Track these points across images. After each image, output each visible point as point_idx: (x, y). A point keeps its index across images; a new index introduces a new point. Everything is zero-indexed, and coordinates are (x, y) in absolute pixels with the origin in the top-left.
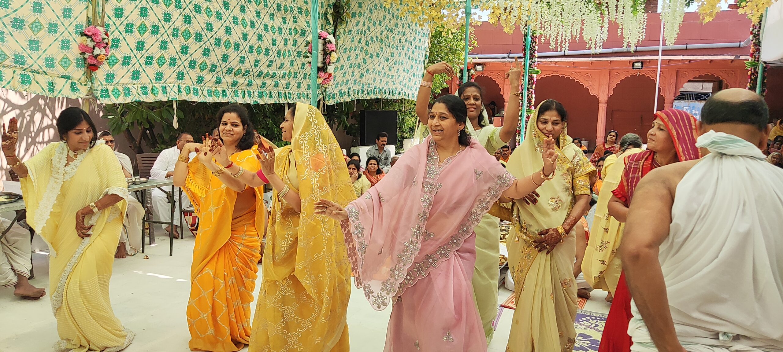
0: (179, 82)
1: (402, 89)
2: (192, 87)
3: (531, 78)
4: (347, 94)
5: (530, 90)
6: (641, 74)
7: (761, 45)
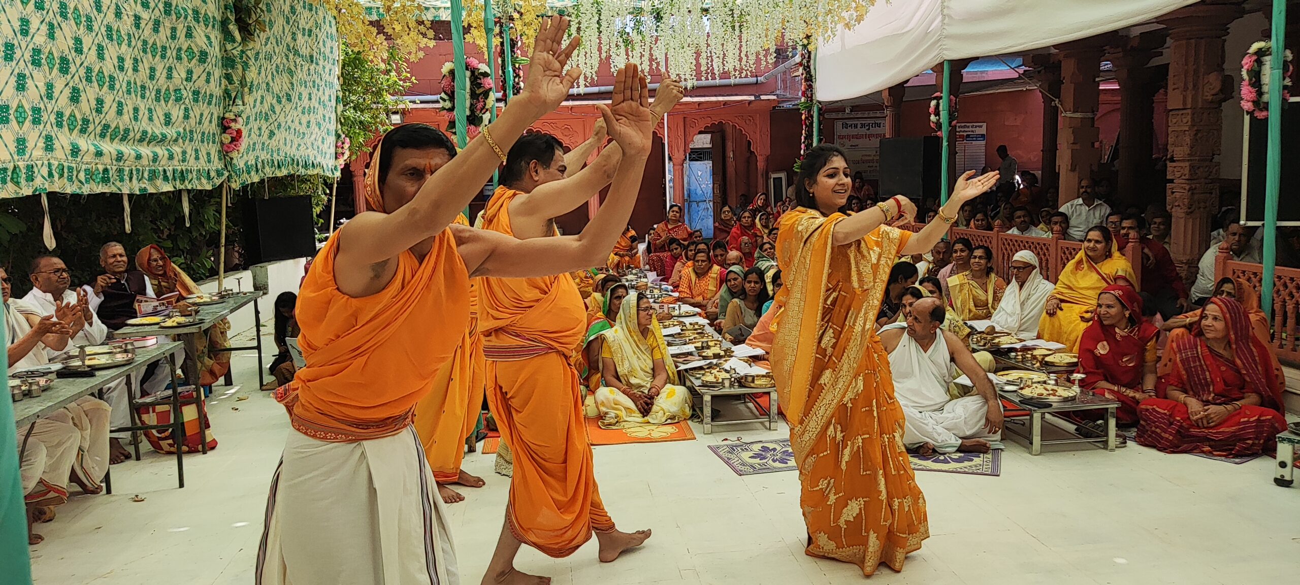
0: (49, 156)
1: (315, 157)
2: (66, 164)
4: (254, 169)
7: (814, 80)
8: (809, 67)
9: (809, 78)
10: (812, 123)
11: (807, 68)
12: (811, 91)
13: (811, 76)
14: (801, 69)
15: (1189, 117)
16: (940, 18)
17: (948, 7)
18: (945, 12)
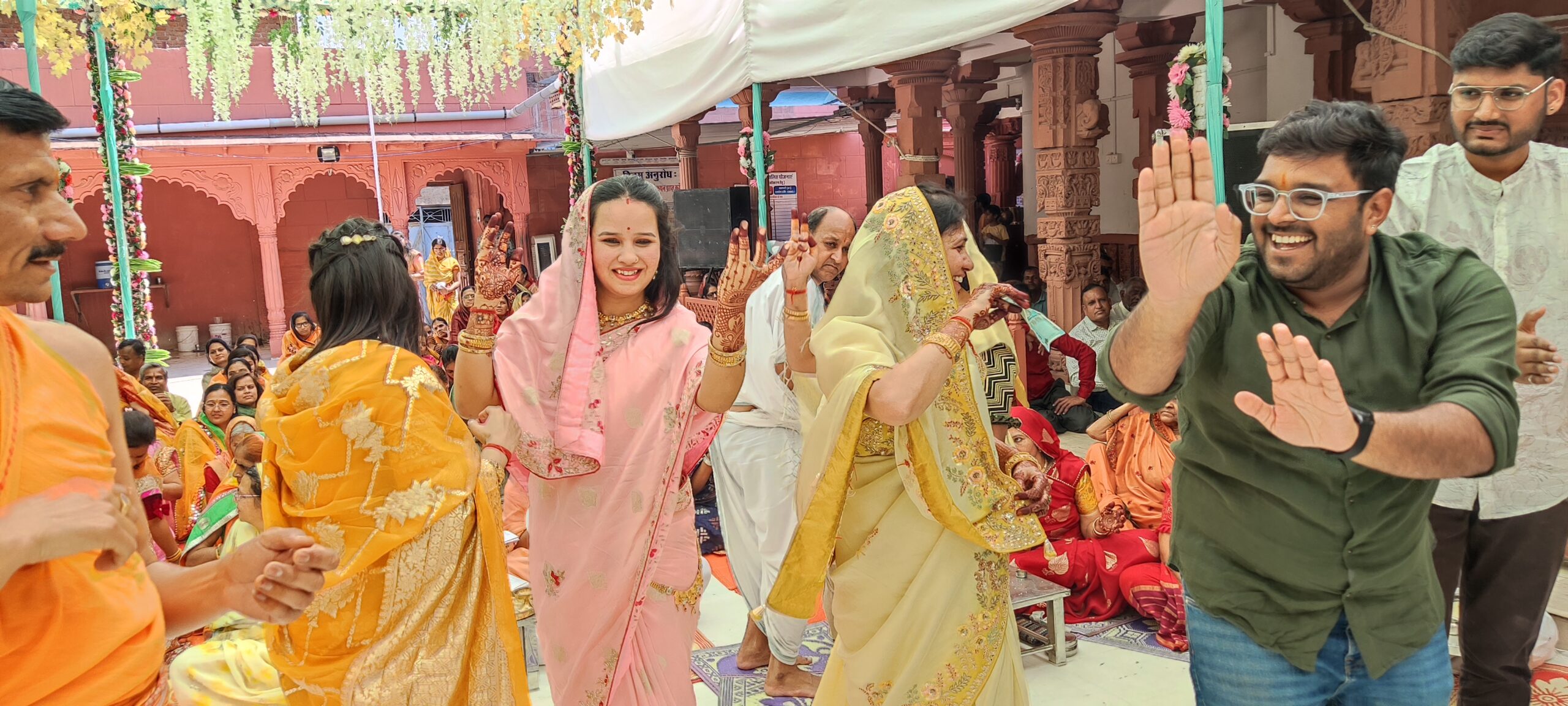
3: (128, 184)
5: (130, 212)
6: (335, 173)
7: (580, 113)
8: (572, 94)
9: (574, 110)
10: (581, 171)
11: (570, 95)
12: (578, 127)
13: (576, 107)
14: (562, 97)
15: (1062, 159)
16: (743, 26)
17: (753, 12)
18: (750, 17)
